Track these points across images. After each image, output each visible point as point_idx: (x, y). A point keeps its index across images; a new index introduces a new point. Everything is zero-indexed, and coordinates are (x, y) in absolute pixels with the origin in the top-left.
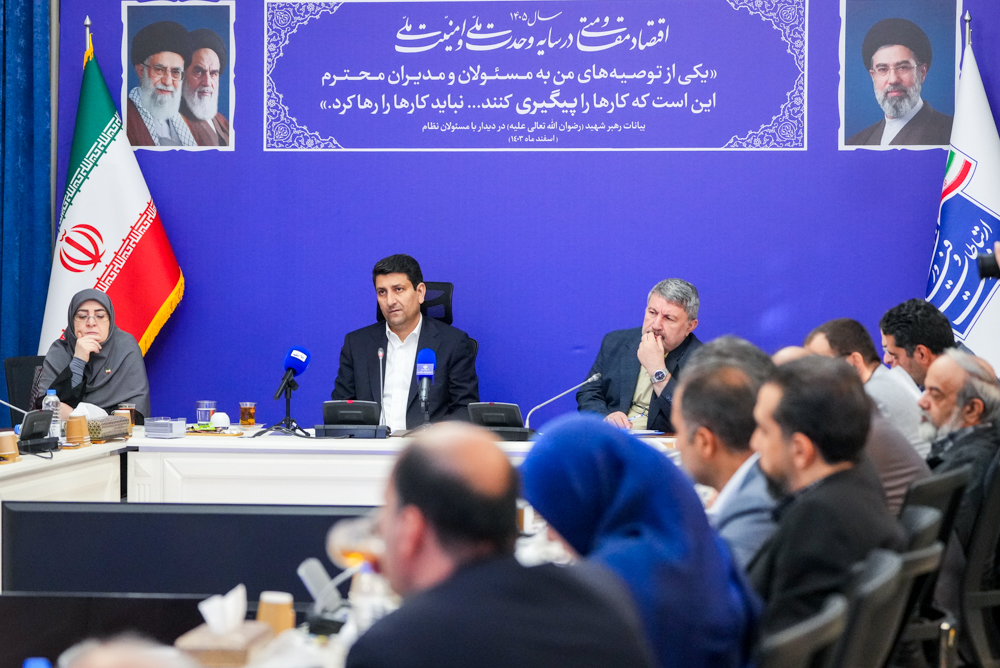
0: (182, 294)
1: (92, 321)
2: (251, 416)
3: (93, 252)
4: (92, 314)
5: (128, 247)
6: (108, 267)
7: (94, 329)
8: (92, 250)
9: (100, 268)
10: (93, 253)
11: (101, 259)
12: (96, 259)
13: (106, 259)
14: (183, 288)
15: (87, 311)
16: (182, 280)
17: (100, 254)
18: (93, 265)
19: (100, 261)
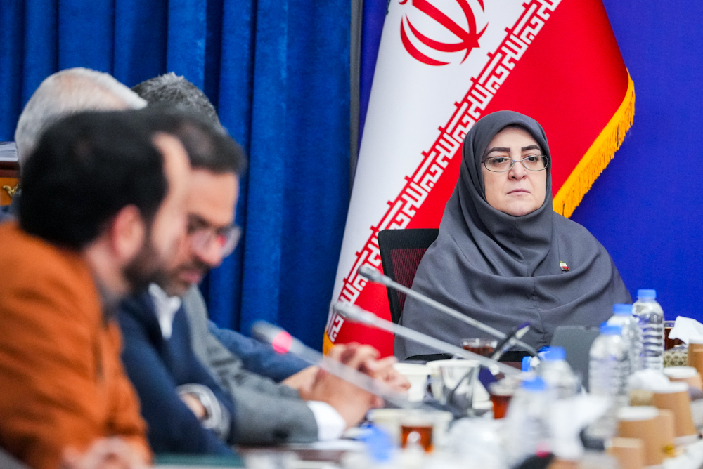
0: (632, 113)
1: (519, 170)
4: (517, 156)
5: (534, 19)
6: (492, 56)
7: (523, 184)
8: (463, 24)
9: (478, 57)
10: (466, 28)
11: (480, 41)
12: (470, 40)
13: (489, 42)
14: (633, 101)
15: (507, 150)
16: (632, 87)
17: (478, 31)
18: (465, 51)
19: (477, 46)
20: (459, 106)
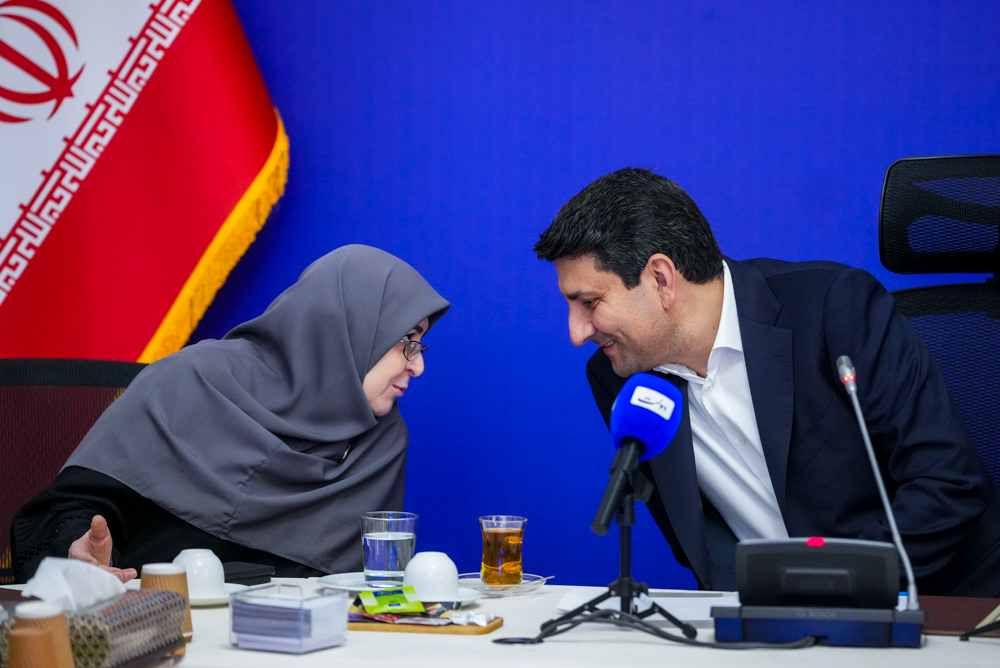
0: (282, 180)
2: (509, 555)
3: (52, 70)
5: (145, 60)
6: (92, 109)
8: (50, 67)
9: (73, 111)
10: (54, 73)
11: (75, 88)
12: (60, 88)
13: (87, 90)
14: (284, 165)
16: (282, 144)
17: (71, 74)
18: (52, 103)
19: (70, 94)
20: (47, 175)
